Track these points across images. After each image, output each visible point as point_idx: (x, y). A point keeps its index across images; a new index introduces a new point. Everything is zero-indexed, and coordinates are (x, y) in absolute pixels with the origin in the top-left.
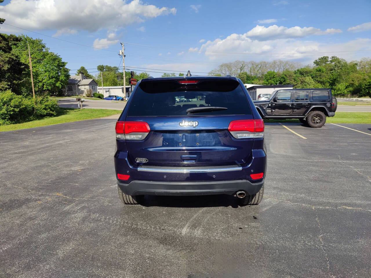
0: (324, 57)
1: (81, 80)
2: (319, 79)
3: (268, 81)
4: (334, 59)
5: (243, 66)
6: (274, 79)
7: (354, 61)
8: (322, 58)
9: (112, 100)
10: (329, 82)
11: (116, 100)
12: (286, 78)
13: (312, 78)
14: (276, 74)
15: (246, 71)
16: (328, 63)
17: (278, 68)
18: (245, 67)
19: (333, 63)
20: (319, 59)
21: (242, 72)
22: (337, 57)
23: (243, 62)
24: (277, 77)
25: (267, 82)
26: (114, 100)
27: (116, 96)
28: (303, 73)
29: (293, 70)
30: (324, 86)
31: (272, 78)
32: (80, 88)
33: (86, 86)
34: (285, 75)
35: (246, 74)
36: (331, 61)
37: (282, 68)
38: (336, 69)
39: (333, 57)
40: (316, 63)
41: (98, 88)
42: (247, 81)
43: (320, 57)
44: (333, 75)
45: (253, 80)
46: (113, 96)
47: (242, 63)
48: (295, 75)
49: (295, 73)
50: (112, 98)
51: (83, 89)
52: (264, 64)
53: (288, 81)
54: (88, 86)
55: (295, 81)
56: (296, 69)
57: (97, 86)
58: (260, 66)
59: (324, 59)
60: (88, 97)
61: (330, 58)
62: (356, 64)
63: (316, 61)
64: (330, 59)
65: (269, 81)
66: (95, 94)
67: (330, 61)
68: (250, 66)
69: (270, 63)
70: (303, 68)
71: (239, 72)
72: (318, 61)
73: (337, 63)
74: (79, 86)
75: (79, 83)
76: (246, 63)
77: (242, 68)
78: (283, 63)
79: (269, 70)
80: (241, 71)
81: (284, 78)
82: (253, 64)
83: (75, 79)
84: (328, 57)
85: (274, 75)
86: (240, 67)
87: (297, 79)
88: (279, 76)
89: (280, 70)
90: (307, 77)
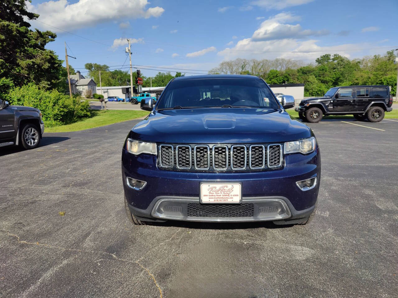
0: (326, 55)
1: (79, 80)
2: (322, 79)
3: (270, 80)
4: (337, 57)
5: (245, 65)
7: (356, 59)
8: (324, 56)
9: (113, 101)
10: (332, 81)
11: (117, 101)
12: (289, 77)
13: (316, 77)
14: (279, 73)
15: (248, 70)
16: (330, 61)
17: (280, 67)
18: (247, 65)
19: (336, 62)
20: (321, 57)
21: (243, 70)
22: (339, 55)
23: (245, 60)
24: (280, 76)
25: (270, 82)
26: (115, 101)
27: (116, 97)
28: (305, 72)
29: (295, 69)
30: (327, 85)
31: (275, 77)
32: (77, 88)
33: (85, 86)
34: (289, 75)
35: (248, 72)
36: (334, 60)
37: (284, 66)
38: (339, 67)
39: (335, 55)
40: (318, 61)
41: (97, 88)
43: (322, 55)
44: (335, 74)
46: (113, 97)
47: (244, 61)
48: (298, 74)
49: (298, 71)
50: (113, 100)
51: (81, 90)
52: (265, 63)
53: (291, 81)
54: (87, 86)
55: (299, 81)
56: (299, 68)
57: (96, 86)
58: (261, 64)
59: (326, 57)
60: (87, 98)
61: (332, 56)
62: (359, 62)
63: (318, 59)
64: (332, 57)
65: (272, 80)
66: (95, 95)
67: (332, 59)
68: (252, 64)
69: (272, 61)
70: (305, 66)
71: (240, 70)
72: (320, 59)
73: (340, 61)
74: (76, 86)
75: (76, 83)
76: (247, 61)
77: (243, 67)
78: (286, 61)
79: (271, 69)
80: (243, 69)
81: (287, 78)
82: (254, 62)
83: (73, 79)
84: (330, 55)
85: (277, 74)
86: (242, 66)
87: (300, 78)
88: (282, 75)
89: (283, 68)
90: (310, 77)
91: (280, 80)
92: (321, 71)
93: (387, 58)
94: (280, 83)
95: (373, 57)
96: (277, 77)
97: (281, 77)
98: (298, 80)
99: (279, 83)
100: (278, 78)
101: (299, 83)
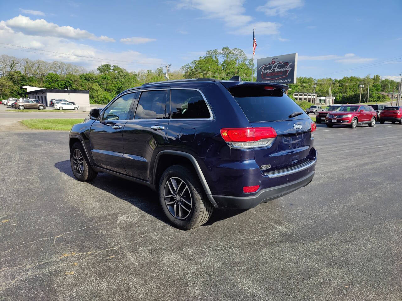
0: (106, 64)
2: (106, 87)
3: (50, 84)
4: (116, 68)
5: (14, 63)
6: (58, 82)
7: (133, 72)
8: (104, 65)
10: (115, 91)
12: (71, 82)
13: (99, 85)
14: (59, 77)
15: (19, 70)
16: (111, 71)
17: (60, 71)
18: (17, 64)
19: (116, 72)
20: (102, 66)
21: (12, 70)
22: (118, 66)
23: (14, 58)
24: (61, 80)
25: (50, 86)
28: (88, 78)
29: (77, 75)
30: (110, 93)
31: (55, 81)
34: (71, 80)
35: (20, 73)
36: (114, 70)
37: (65, 70)
38: (120, 77)
39: (114, 66)
40: (99, 69)
42: (22, 82)
44: (117, 83)
45: (30, 81)
47: (12, 59)
48: (81, 81)
49: (81, 77)
52: (40, 64)
53: (74, 87)
55: (82, 87)
56: (81, 74)
58: (37, 65)
59: (107, 67)
61: (112, 66)
62: (136, 75)
63: (99, 67)
64: (112, 68)
65: (52, 84)
68: (24, 64)
69: (50, 64)
70: (87, 73)
71: (9, 69)
72: (101, 68)
73: (120, 72)
76: (18, 60)
77: (12, 66)
78: (66, 65)
79: (49, 72)
80: (12, 68)
81: (70, 83)
82: (27, 62)
84: (110, 66)
85: (57, 78)
86: (10, 64)
87: (83, 84)
88: (63, 80)
89: (63, 73)
90: (94, 84)
91: (62, 85)
92: (104, 80)
93: (158, 74)
94: (62, 88)
95: (146, 71)
96: (57, 81)
97: (62, 81)
98: (81, 87)
99: (60, 89)
100: (59, 82)
101: (83, 90)
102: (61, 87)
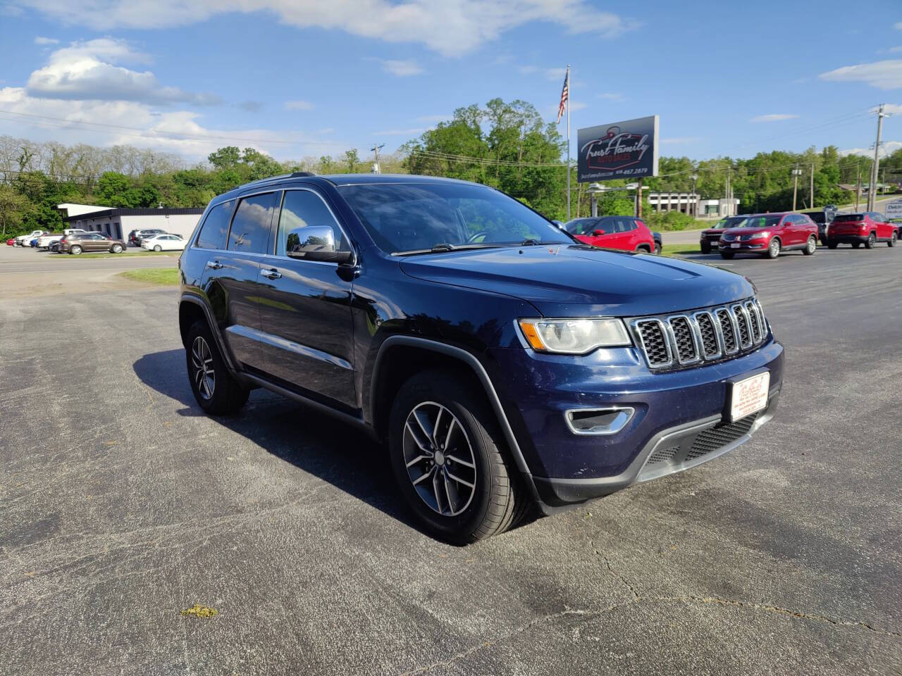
0: (229, 148)
3: (109, 198)
4: (251, 155)
5: (28, 155)
6: (126, 192)
7: (289, 162)
8: (224, 149)
12: (156, 191)
14: (128, 181)
15: (38, 169)
16: (239, 162)
17: (127, 166)
18: (33, 156)
19: (251, 164)
20: (220, 152)
21: (24, 170)
22: (256, 151)
23: (25, 142)
24: (132, 188)
28: (191, 181)
29: (167, 173)
31: (120, 190)
34: (154, 186)
35: (40, 174)
36: (247, 159)
37: (138, 164)
38: (261, 176)
39: (247, 150)
40: (213, 159)
42: (48, 196)
43: (221, 148)
45: (65, 193)
47: (23, 145)
48: (176, 187)
49: (175, 179)
52: (85, 154)
53: (163, 201)
55: (181, 201)
56: (175, 172)
58: (76, 156)
59: (230, 153)
61: (241, 151)
63: (214, 155)
64: (242, 155)
65: (113, 197)
67: (244, 158)
68: (48, 154)
69: (105, 151)
70: (188, 169)
71: (16, 168)
72: (217, 156)
73: (261, 165)
76: (35, 147)
77: (24, 161)
78: (140, 154)
79: (108, 169)
80: (23, 165)
81: (152, 193)
82: (54, 150)
84: (237, 150)
85: (125, 184)
86: (18, 156)
87: (181, 194)
88: (137, 186)
89: (135, 170)
90: (204, 193)
91: (135, 199)
92: (227, 183)
94: (135, 205)
95: (318, 160)
96: (124, 190)
97: (135, 191)
98: (178, 201)
99: (132, 206)
100: (128, 192)
101: (182, 206)
102: (133, 202)
